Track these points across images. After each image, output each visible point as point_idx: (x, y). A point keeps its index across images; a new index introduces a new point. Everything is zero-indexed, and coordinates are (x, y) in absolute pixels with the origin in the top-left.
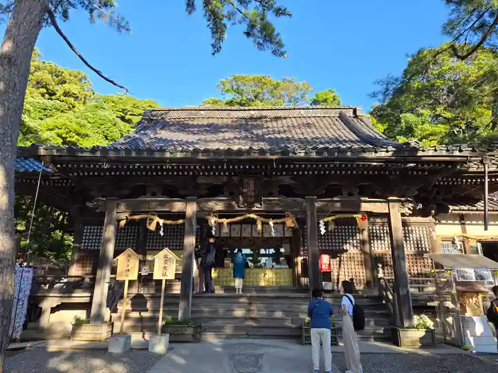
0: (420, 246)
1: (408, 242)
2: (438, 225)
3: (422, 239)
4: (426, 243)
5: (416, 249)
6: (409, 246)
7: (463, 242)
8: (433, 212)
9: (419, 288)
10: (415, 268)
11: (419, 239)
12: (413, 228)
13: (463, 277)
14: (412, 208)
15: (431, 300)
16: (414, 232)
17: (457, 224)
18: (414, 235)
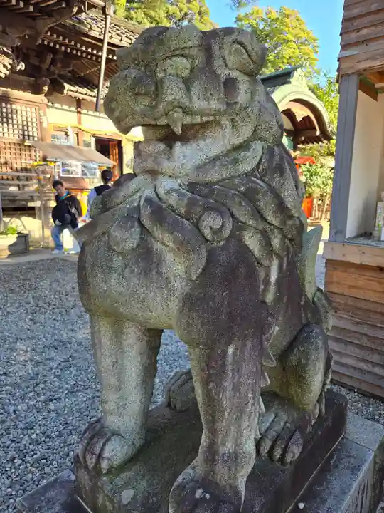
0: (26, 133)
1: (11, 126)
2: (51, 109)
3: (30, 124)
4: (35, 129)
5: (21, 137)
6: (11, 131)
7: (77, 134)
8: (46, 88)
9: (18, 186)
10: (19, 161)
11: (25, 123)
12: (19, 108)
13: (68, 171)
14: (9, 67)
15: (32, 199)
16: (19, 112)
17: (74, 112)
18: (19, 117)
